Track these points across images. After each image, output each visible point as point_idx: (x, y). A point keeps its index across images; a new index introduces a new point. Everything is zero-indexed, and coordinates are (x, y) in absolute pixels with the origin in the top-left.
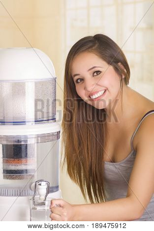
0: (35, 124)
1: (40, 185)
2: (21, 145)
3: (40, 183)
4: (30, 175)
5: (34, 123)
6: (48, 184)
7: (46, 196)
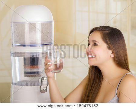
3: (43, 78)
5: (41, 46)
7: (47, 86)
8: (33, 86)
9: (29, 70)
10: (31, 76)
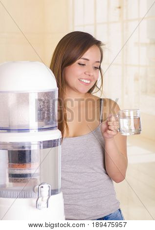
2: (25, 151)
4: (34, 179)
5: (37, 130)
7: (49, 198)
8: (24, 197)
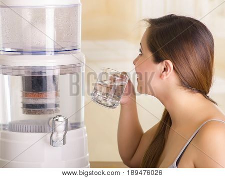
0: (55, 54)
1: (57, 120)
3: (57, 118)
5: (53, 53)
6: (67, 120)
7: (65, 133)
9: (31, 101)
10: (35, 113)
